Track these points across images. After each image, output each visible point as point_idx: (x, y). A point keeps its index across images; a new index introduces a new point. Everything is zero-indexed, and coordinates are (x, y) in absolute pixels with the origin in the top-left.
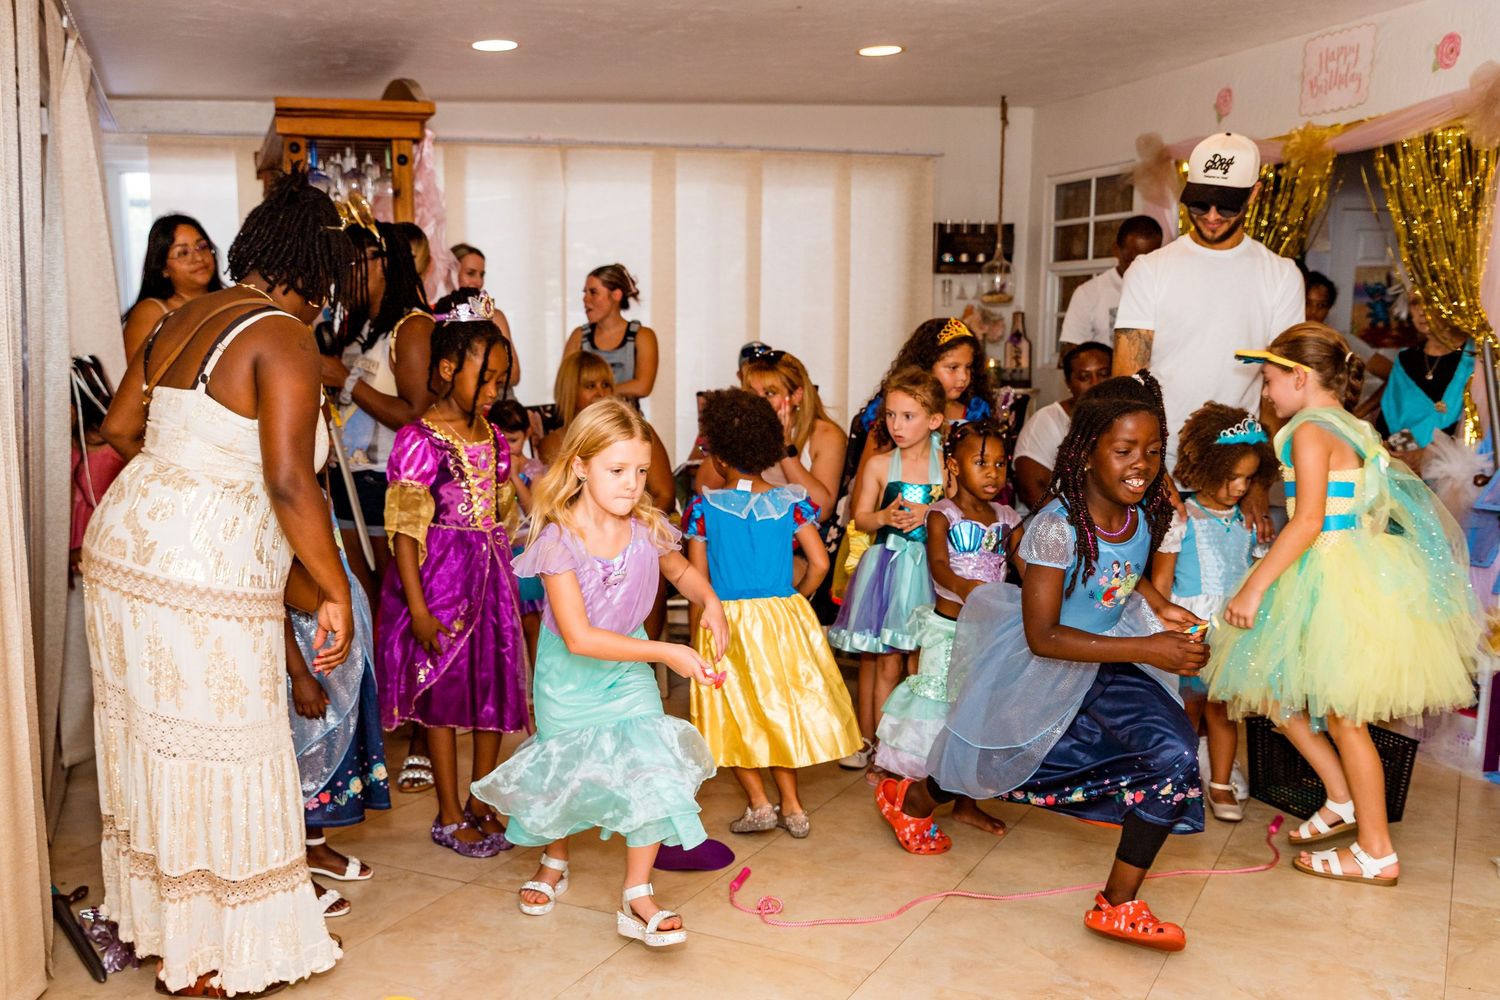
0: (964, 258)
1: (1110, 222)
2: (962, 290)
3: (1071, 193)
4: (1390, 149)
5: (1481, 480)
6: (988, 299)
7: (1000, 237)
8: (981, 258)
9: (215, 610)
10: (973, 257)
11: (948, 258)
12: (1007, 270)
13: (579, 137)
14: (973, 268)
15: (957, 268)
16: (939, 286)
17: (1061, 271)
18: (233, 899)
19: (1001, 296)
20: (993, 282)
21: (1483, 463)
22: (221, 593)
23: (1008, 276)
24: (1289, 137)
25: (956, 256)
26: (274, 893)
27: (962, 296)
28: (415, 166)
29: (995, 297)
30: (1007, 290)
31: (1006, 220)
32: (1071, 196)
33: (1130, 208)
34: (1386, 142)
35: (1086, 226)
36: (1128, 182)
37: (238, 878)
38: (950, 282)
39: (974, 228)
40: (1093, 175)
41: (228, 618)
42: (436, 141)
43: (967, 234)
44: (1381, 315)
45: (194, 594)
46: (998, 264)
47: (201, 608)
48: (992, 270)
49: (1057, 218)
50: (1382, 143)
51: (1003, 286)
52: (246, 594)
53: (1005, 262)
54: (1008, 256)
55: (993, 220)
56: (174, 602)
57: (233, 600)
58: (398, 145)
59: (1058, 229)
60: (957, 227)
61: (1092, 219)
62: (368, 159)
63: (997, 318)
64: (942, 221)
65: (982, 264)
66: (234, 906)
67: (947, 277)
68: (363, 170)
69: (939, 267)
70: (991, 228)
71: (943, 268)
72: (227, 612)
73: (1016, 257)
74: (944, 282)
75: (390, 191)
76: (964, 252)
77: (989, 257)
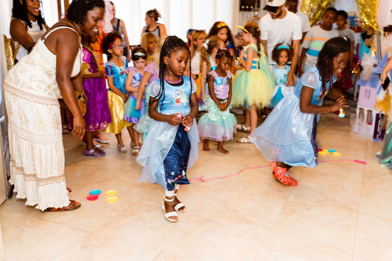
0: (247, 7)
2: (247, 16)
5: (375, 66)
6: (253, 18)
7: (257, 2)
8: (252, 7)
9: (36, 100)
10: (249, 7)
11: (243, 7)
12: (258, 11)
14: (250, 10)
15: (245, 10)
16: (241, 15)
18: (41, 184)
19: (257, 17)
20: (255, 14)
21: (375, 61)
22: (38, 96)
25: (245, 6)
26: (54, 183)
27: (247, 18)
29: (255, 18)
30: (259, 16)
37: (43, 178)
41: (40, 103)
43: (248, 1)
44: (353, 24)
45: (30, 95)
46: (256, 9)
47: (32, 99)
48: (255, 11)
51: (257, 15)
52: (46, 97)
53: (258, 8)
56: (24, 97)
57: (42, 98)
65: (252, 9)
66: (42, 186)
67: (243, 12)
69: (241, 9)
72: (40, 102)
73: (260, 7)
74: (242, 14)
76: (247, 5)
77: (254, 7)
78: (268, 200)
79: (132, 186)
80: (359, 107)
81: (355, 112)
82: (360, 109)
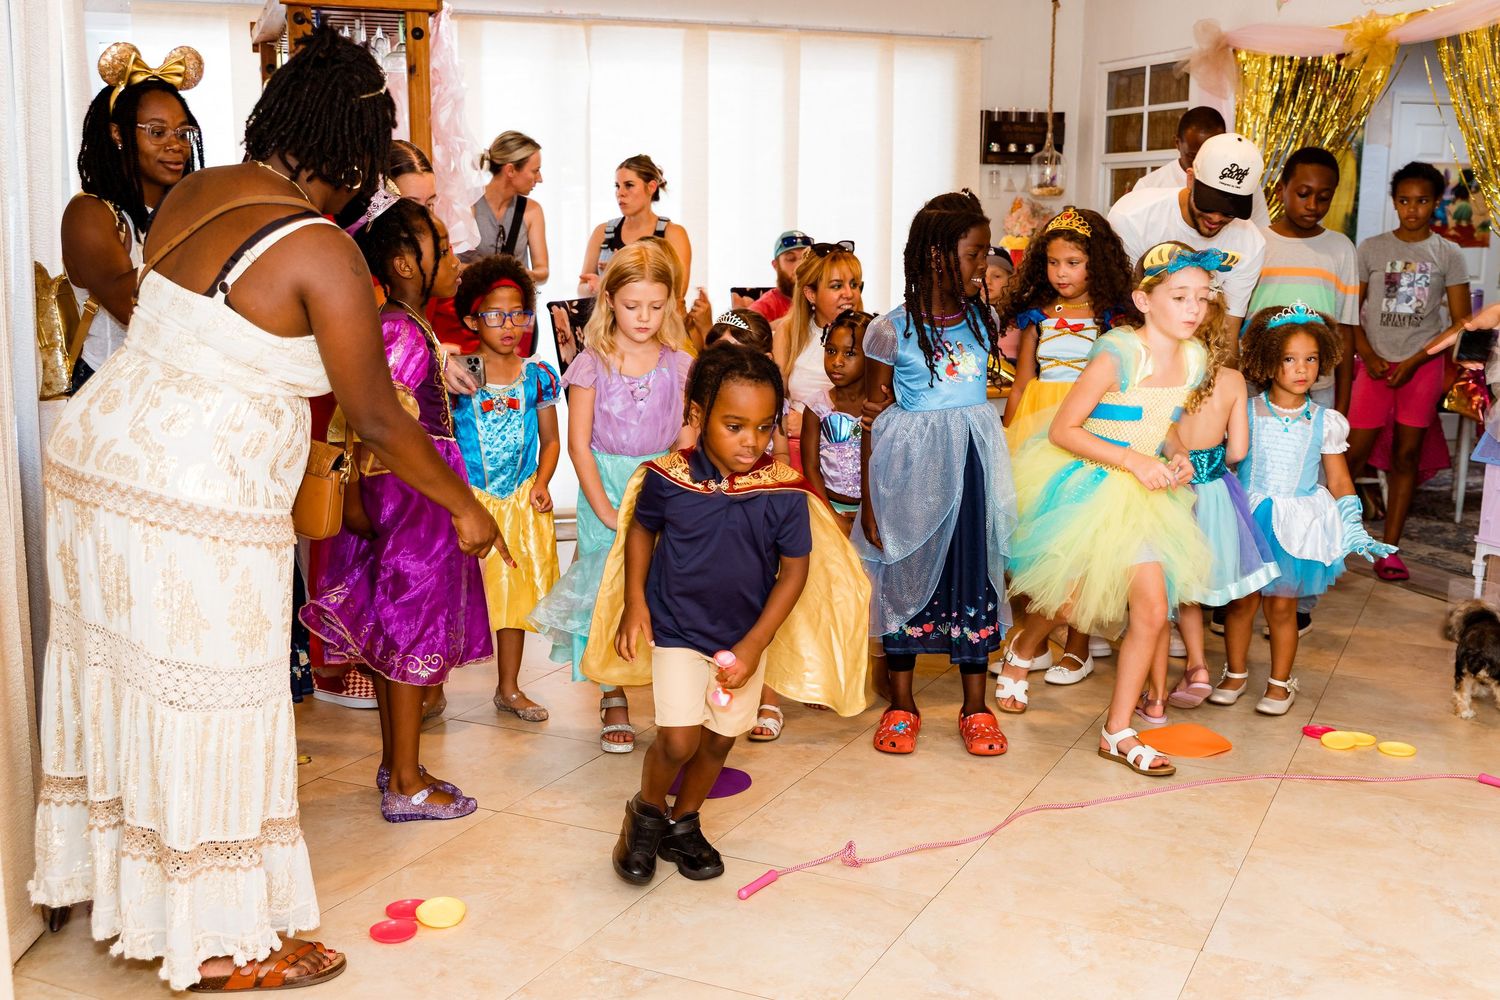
0: (1013, 148)
1: (1165, 112)
2: (1010, 182)
3: (1124, 81)
4: (1455, 41)
6: (1036, 191)
7: (1050, 127)
8: (1030, 148)
10: (1021, 147)
11: (995, 147)
12: (1058, 161)
13: (604, 13)
14: (1022, 158)
15: (1004, 158)
16: (986, 177)
17: (1112, 163)
19: (1051, 188)
20: (1043, 173)
23: (1059, 167)
24: (1350, 26)
25: (1004, 146)
27: (1010, 189)
28: (431, 40)
29: (1045, 190)
30: (1058, 182)
31: (1057, 109)
32: (1124, 85)
33: (1186, 98)
34: (1452, 33)
35: (1141, 116)
36: (1184, 70)
38: (997, 173)
39: (1023, 116)
40: (1147, 62)
42: (455, 15)
43: (1016, 123)
45: (221, 519)
46: (1048, 155)
48: (1042, 161)
49: (1109, 108)
50: (1445, 35)
51: (1053, 179)
53: (1056, 153)
54: (1059, 147)
55: (1043, 108)
56: (198, 529)
58: (414, 19)
59: (1110, 119)
60: (1005, 115)
61: (1146, 109)
62: (379, 33)
63: (1047, 212)
64: (991, 110)
65: (1032, 154)
67: (995, 167)
68: (373, 44)
69: (987, 157)
70: (1041, 116)
71: (990, 158)
73: (1065, 147)
74: (992, 173)
75: (404, 68)
76: (1012, 142)
77: (1039, 147)
78: (1124, 950)
79: (555, 879)
80: (1481, 551)
81: (1468, 574)
82: (1486, 558)
